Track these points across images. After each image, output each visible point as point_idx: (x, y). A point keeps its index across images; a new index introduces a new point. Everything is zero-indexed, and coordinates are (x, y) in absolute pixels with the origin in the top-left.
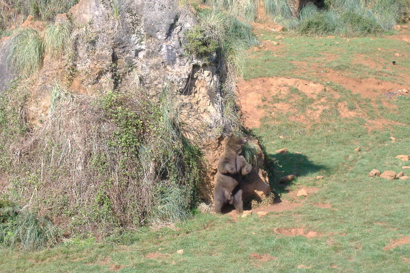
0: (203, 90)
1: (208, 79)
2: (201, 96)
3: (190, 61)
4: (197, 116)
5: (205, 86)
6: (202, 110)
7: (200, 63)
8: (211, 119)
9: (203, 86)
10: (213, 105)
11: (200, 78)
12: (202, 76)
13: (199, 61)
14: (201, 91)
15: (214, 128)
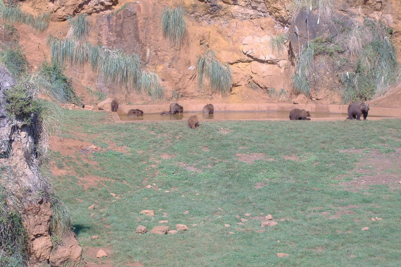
0: (20, 153)
1: (24, 140)
2: (18, 158)
3: (10, 122)
4: (16, 179)
5: (21, 148)
6: (21, 172)
7: (20, 124)
8: (30, 183)
9: (19, 149)
10: (30, 168)
11: (16, 140)
12: (18, 138)
13: (18, 122)
14: (18, 153)
15: (33, 192)
